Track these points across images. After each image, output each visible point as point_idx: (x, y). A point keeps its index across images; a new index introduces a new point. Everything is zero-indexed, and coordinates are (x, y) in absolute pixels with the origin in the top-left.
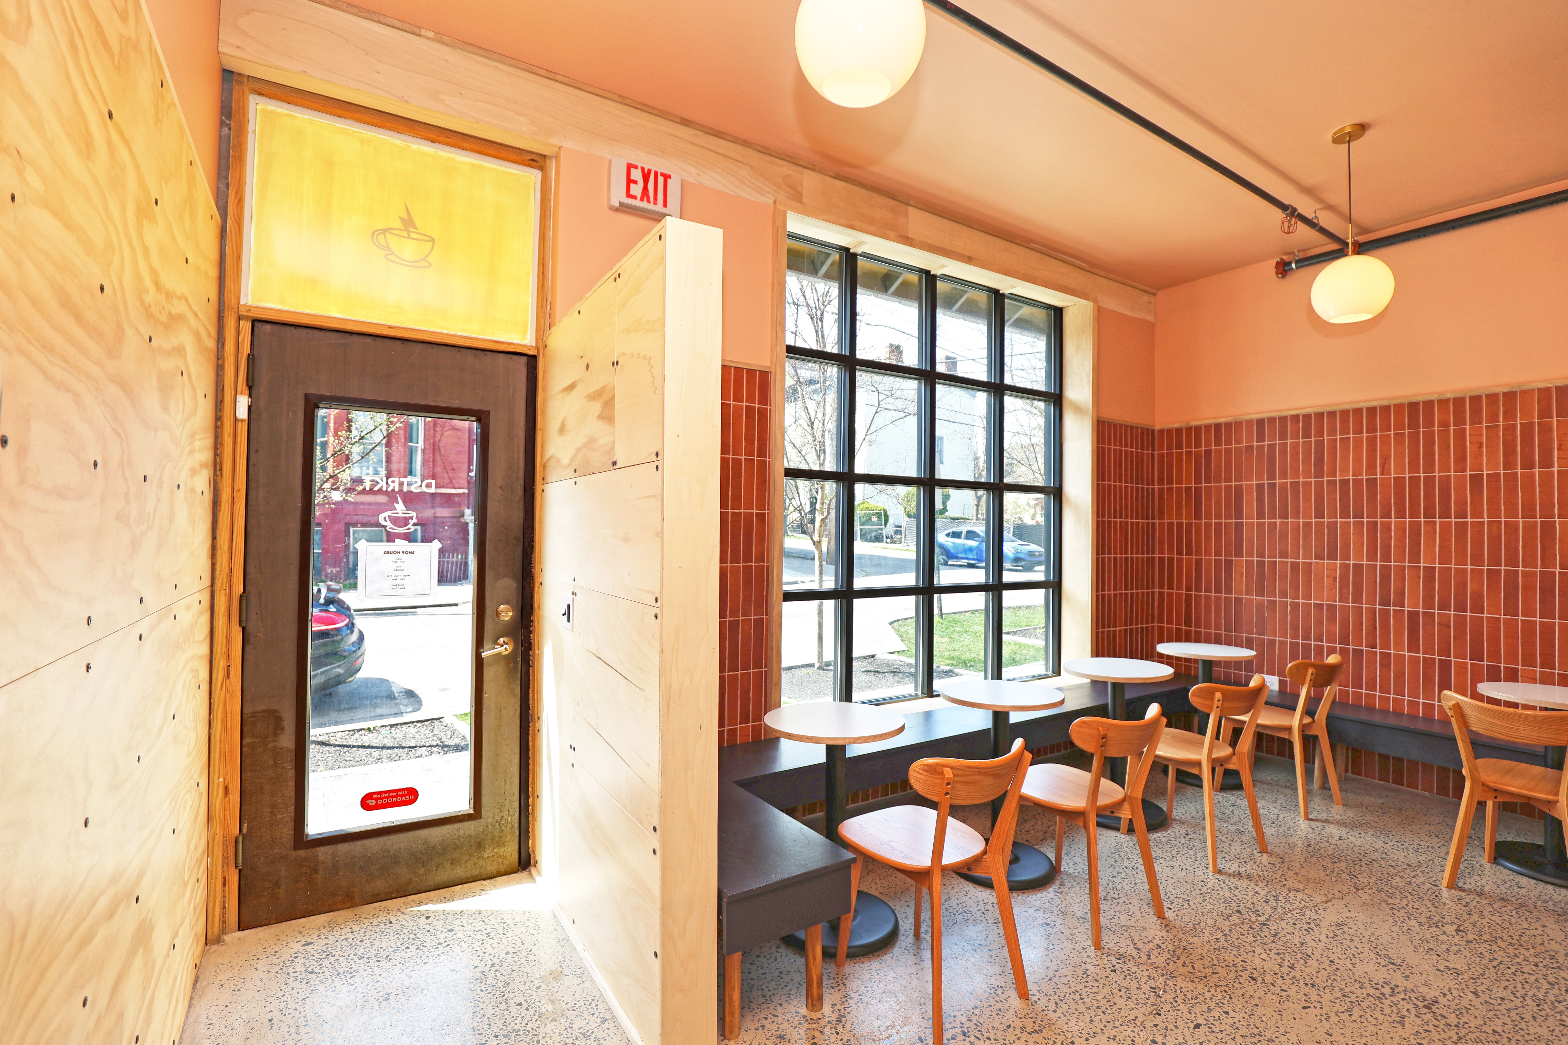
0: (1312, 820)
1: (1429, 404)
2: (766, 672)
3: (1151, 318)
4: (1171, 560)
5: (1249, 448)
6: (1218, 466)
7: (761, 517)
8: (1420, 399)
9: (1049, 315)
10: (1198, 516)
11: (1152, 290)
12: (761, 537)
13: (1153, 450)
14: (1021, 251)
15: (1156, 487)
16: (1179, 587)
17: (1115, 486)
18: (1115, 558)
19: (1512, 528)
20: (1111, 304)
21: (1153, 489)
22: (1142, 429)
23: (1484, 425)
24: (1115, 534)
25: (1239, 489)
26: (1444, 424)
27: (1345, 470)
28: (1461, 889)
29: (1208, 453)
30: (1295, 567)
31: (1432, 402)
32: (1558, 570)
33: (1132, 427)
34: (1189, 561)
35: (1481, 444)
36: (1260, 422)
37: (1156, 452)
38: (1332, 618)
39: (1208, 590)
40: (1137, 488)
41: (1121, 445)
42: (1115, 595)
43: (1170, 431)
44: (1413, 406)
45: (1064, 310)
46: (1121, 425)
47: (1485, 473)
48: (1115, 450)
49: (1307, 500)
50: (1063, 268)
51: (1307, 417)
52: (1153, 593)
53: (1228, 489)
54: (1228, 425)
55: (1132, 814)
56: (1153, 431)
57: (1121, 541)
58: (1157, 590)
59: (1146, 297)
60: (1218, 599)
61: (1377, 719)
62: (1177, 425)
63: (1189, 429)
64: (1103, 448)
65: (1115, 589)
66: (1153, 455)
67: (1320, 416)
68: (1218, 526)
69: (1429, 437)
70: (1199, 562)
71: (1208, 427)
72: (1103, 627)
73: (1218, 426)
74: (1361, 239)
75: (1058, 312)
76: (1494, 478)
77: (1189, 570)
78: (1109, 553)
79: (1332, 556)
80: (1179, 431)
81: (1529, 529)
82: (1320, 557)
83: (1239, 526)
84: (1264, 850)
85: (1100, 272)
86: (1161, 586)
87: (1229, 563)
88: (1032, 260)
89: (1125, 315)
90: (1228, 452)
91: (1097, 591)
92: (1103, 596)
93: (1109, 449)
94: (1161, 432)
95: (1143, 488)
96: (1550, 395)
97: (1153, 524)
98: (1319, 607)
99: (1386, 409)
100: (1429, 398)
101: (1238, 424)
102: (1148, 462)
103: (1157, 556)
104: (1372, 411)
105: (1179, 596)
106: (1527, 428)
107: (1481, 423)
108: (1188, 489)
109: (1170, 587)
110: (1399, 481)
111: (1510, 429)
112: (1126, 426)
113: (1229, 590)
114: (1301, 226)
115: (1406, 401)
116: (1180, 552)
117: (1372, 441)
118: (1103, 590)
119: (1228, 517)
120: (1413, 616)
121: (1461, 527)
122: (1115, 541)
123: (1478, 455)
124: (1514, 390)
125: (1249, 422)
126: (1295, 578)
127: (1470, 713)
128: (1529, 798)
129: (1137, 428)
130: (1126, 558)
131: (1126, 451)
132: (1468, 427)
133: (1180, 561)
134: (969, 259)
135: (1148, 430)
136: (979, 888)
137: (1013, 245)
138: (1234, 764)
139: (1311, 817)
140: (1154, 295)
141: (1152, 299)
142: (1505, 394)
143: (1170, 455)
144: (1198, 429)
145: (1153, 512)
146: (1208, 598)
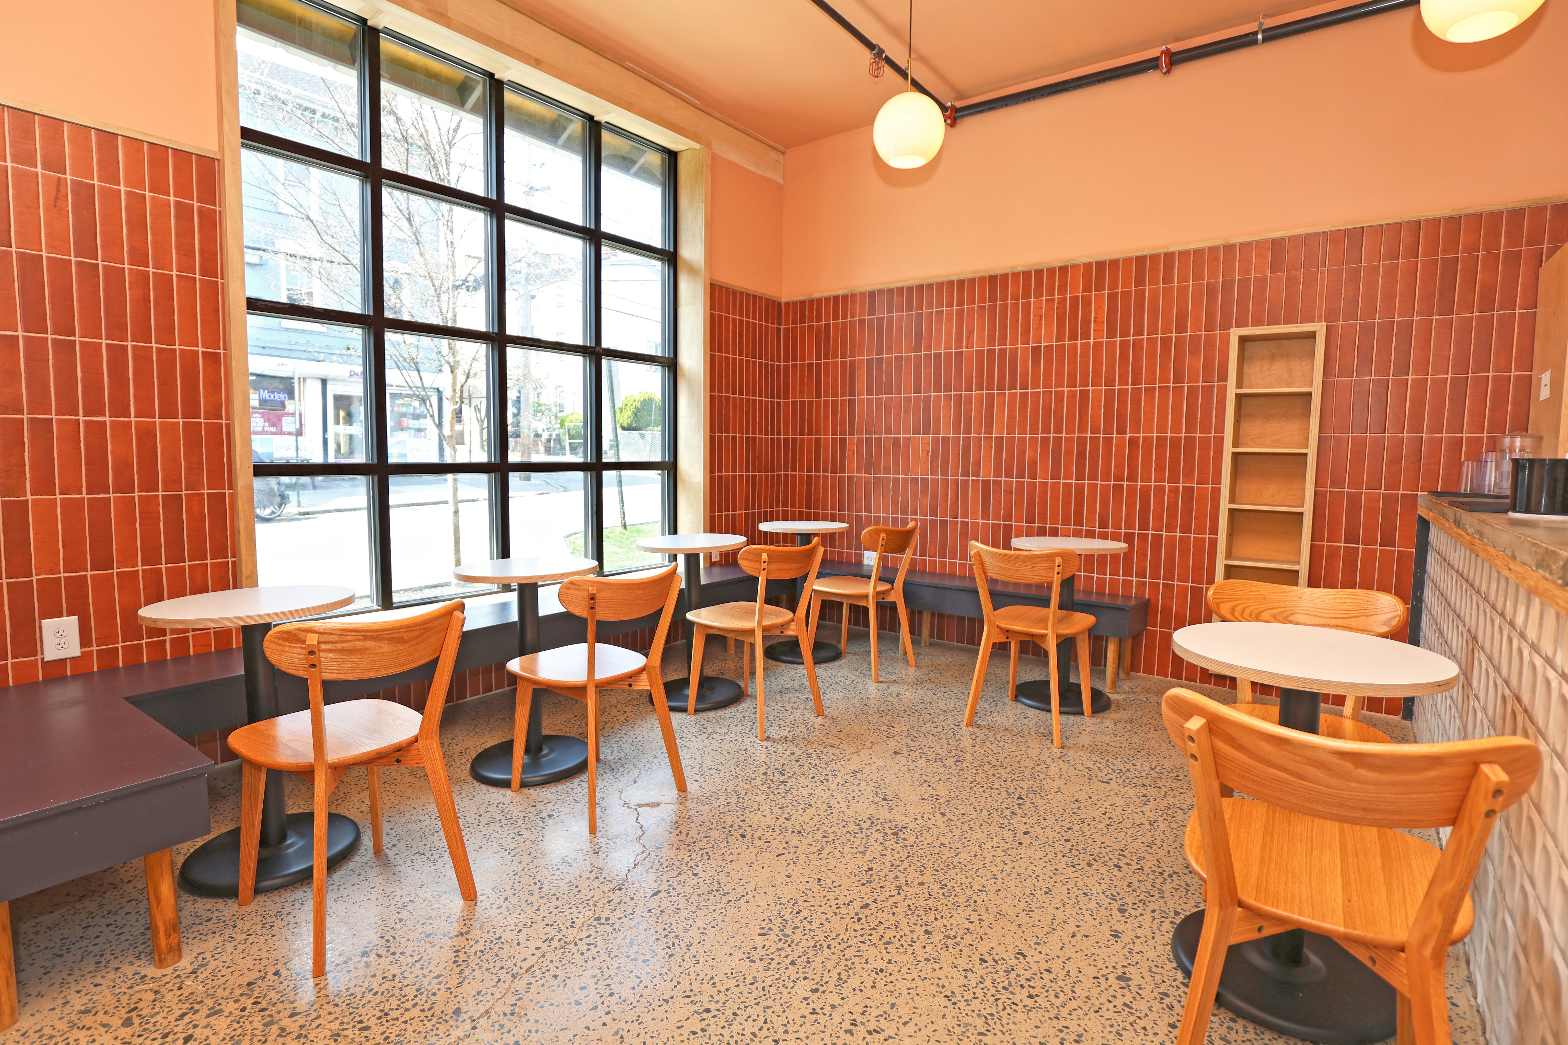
0: (882, 682)
1: (1004, 277)
2: (234, 563)
3: (779, 179)
4: (794, 440)
5: (862, 322)
6: (836, 341)
7: (213, 359)
8: (998, 272)
9: (663, 160)
10: (818, 395)
11: (781, 148)
12: (214, 385)
13: (779, 323)
14: (615, 69)
15: (782, 364)
16: (801, 470)
17: (734, 359)
18: (734, 438)
19: (1060, 396)
20: (731, 155)
21: (779, 366)
22: (767, 300)
23: (1044, 298)
24: (735, 412)
25: (852, 363)
26: (1015, 298)
27: (938, 345)
28: (978, 726)
29: (827, 326)
30: (897, 441)
31: (1007, 275)
32: (1089, 435)
33: (755, 297)
34: (810, 440)
35: (1041, 316)
36: (872, 294)
37: (783, 327)
38: (924, 492)
39: (826, 471)
40: (761, 364)
41: (741, 315)
42: (734, 477)
43: (795, 303)
44: (993, 278)
45: (679, 156)
46: (742, 293)
47: (1043, 345)
48: (734, 320)
49: (908, 374)
50: (671, 102)
51: (910, 289)
52: (779, 476)
53: (844, 363)
54: (845, 297)
55: (651, 685)
56: (779, 304)
57: (741, 420)
58: (782, 473)
59: (773, 154)
60: (833, 478)
61: (947, 583)
62: (801, 298)
63: (811, 301)
64: (720, 317)
65: (734, 470)
66: (779, 330)
67: (920, 287)
68: (835, 402)
69: (1004, 308)
70: (818, 441)
71: (827, 299)
72: (720, 510)
73: (836, 298)
74: (959, 104)
75: (672, 157)
76: (1049, 348)
77: (810, 450)
78: (728, 431)
79: (926, 431)
80: (803, 303)
81: (1072, 395)
82: (916, 432)
83: (852, 402)
84: (820, 713)
85: (717, 115)
86: (786, 469)
87: (843, 441)
88: (630, 83)
89: (748, 171)
90: (844, 325)
91: (712, 470)
92: (720, 477)
93: (727, 318)
94: (787, 304)
95: (767, 364)
96: (1092, 267)
97: (779, 403)
98: (915, 480)
99: (972, 281)
100: (1005, 271)
101: (853, 296)
102: (773, 336)
103: (782, 437)
104: (961, 283)
105: (801, 476)
106: (1075, 300)
107: (1042, 297)
108: (810, 365)
109: (794, 470)
110: (980, 353)
111: (1062, 302)
112: (748, 295)
113: (843, 470)
114: (888, 70)
115: (987, 274)
116: (802, 433)
117: (960, 313)
118: (720, 471)
119: (843, 394)
120: (986, 483)
121: (1024, 396)
122: (734, 419)
123: (1038, 329)
124: (1066, 264)
125: (862, 294)
126: (896, 453)
127: (986, 559)
128: (1032, 635)
129: (761, 298)
130: (748, 438)
131: (748, 323)
132: (1032, 300)
133: (802, 440)
134: (537, 63)
135: (774, 302)
136: (492, 789)
137: (602, 59)
138: (793, 630)
139: (881, 679)
140: (783, 153)
141: (781, 158)
142: (1061, 268)
143: (795, 329)
144: (819, 300)
145: (779, 391)
146: (825, 478)
